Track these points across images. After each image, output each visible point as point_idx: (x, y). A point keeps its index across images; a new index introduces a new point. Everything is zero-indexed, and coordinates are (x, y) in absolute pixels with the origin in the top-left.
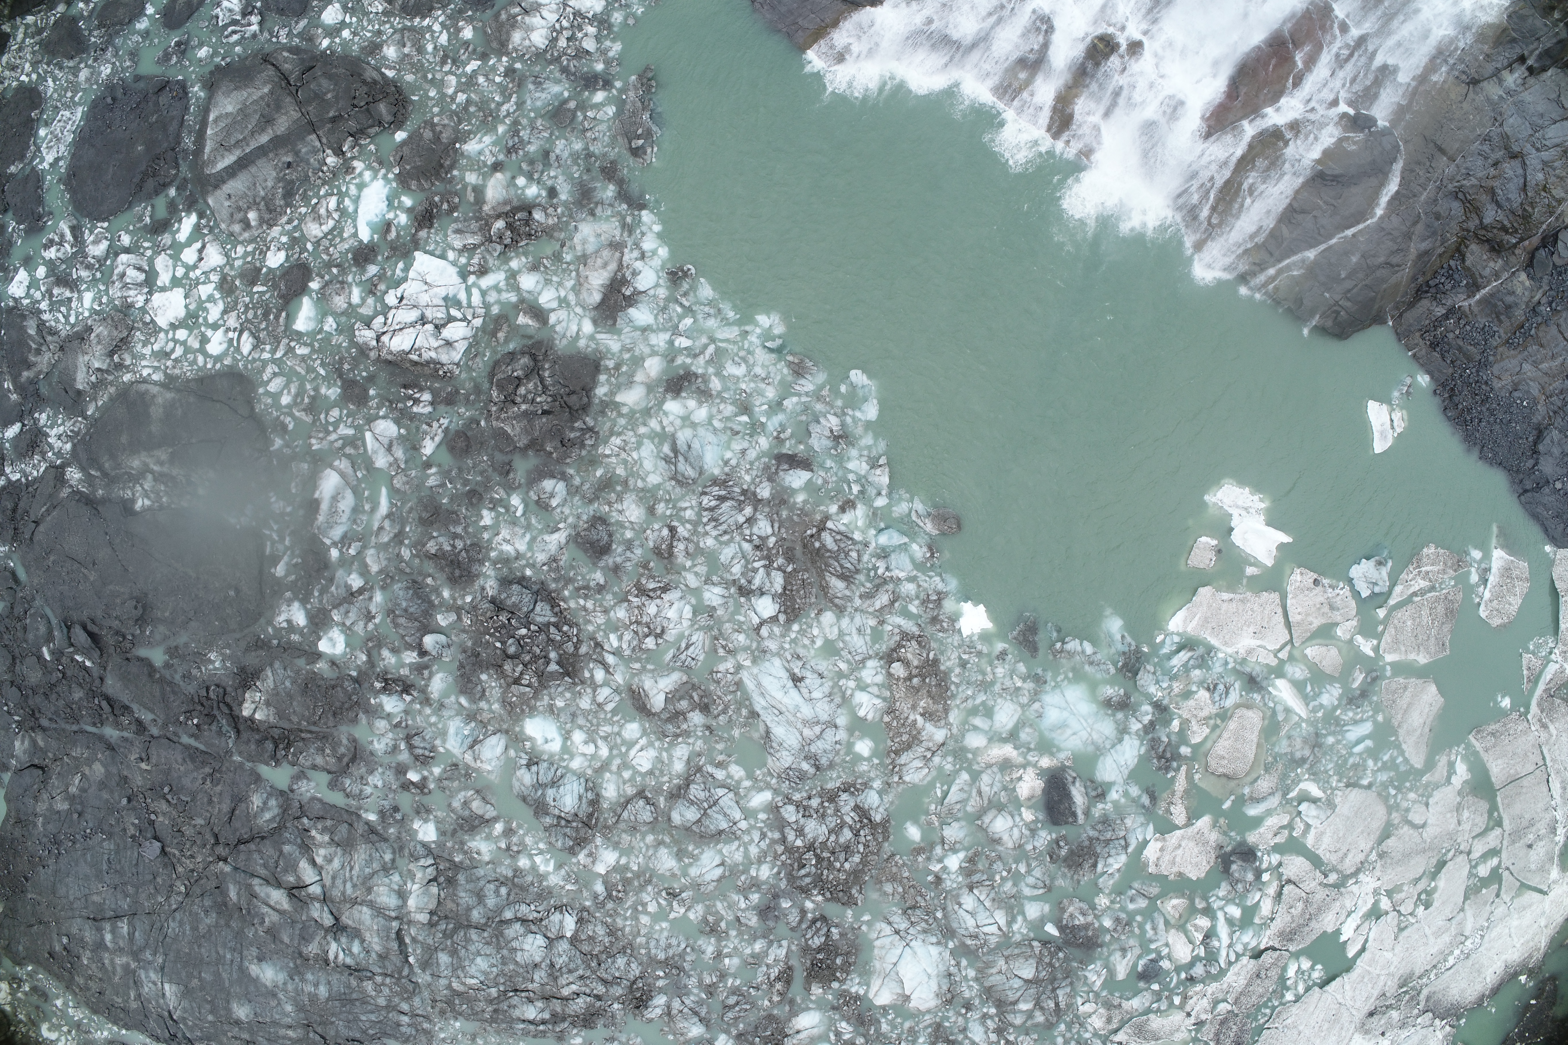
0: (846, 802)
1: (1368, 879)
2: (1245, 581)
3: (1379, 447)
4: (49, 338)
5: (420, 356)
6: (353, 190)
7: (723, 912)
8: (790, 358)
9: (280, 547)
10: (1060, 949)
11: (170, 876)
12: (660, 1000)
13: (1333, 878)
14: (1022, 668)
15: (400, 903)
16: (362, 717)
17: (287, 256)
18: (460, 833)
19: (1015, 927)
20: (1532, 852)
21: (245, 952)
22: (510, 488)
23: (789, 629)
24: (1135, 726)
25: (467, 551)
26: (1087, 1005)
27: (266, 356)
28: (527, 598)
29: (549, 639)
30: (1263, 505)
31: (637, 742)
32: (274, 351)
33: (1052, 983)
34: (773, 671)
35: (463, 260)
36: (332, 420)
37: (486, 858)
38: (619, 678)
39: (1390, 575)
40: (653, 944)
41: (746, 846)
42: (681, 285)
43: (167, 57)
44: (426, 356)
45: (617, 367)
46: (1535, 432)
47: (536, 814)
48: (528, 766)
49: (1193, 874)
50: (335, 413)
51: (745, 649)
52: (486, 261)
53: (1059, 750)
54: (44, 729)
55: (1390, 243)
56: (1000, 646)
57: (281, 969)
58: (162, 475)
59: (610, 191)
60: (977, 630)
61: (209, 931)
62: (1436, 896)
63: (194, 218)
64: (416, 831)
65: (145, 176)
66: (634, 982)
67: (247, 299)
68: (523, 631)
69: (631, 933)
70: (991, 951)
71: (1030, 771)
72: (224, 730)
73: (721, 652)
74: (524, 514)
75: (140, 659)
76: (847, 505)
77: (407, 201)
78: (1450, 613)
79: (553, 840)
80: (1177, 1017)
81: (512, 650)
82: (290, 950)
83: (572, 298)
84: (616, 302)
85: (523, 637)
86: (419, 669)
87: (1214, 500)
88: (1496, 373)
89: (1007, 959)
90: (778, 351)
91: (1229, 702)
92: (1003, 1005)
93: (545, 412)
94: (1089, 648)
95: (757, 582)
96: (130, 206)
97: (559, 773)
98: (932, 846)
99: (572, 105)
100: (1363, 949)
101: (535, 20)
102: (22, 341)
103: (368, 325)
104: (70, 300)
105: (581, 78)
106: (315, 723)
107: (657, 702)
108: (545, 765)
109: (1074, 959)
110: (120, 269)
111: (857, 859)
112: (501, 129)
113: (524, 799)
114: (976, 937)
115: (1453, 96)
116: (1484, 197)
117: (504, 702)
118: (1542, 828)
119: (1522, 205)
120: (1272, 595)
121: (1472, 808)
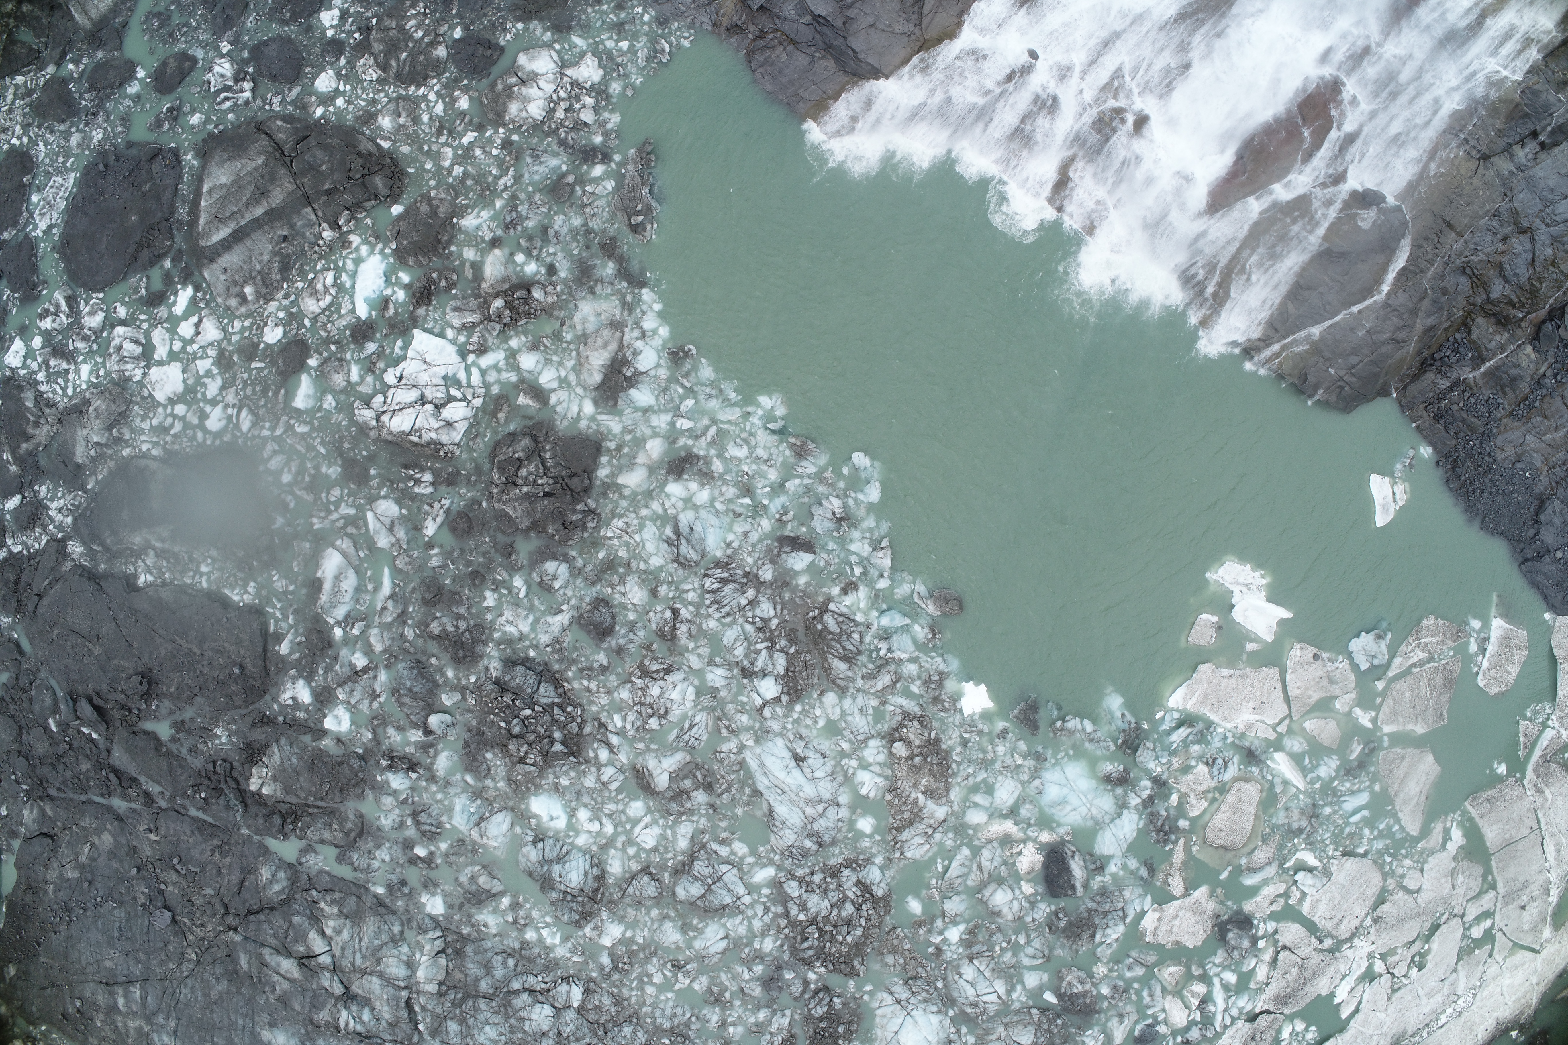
0: (848, 877)
1: (1362, 944)
2: (1245, 657)
3: (1381, 520)
4: (47, 411)
5: (420, 437)
6: (350, 265)
7: (727, 983)
8: (792, 440)
9: (284, 625)
10: (1058, 1016)
11: (181, 944)
13: (1328, 943)
14: (1022, 746)
15: (409, 973)
17: (285, 332)
18: (467, 906)
19: (1015, 996)
20: (1525, 913)
21: (257, 1019)
22: (513, 569)
23: (791, 710)
24: (1134, 801)
25: (471, 632)
27: (266, 433)
28: (531, 679)
29: (553, 720)
30: (1264, 582)
31: (641, 819)
32: (273, 429)
34: (776, 751)
35: (462, 339)
36: (333, 499)
38: (623, 758)
39: (1389, 647)
40: (658, 1013)
42: (682, 365)
43: (159, 123)
44: (427, 436)
45: (619, 448)
46: (1537, 502)
47: (542, 888)
48: (534, 843)
49: (1190, 943)
50: (336, 492)
51: (748, 729)
52: (485, 340)
53: (1059, 825)
54: (52, 799)
55: (1396, 320)
56: (1001, 725)
57: (293, 1034)
58: (164, 551)
59: (610, 269)
60: (978, 710)
61: (221, 997)
62: (1429, 958)
63: (190, 291)
64: (424, 905)
65: (139, 246)
67: (245, 375)
68: (528, 712)
69: (637, 1003)
70: (990, 1019)
72: (231, 803)
73: (724, 732)
74: (527, 596)
75: (146, 733)
76: (849, 587)
77: (405, 278)
78: (1448, 683)
79: (559, 914)
81: (516, 730)
82: (301, 1017)
83: (572, 378)
84: (617, 382)
85: (527, 718)
87: (1215, 577)
88: (1499, 444)
89: (1006, 1026)
90: (781, 432)
91: (1227, 776)
93: (547, 495)
94: (1089, 726)
95: (760, 664)
96: (125, 277)
97: (564, 850)
98: (933, 920)
99: (571, 179)
100: (1357, 1010)
101: (532, 91)
102: (20, 412)
103: (367, 404)
104: (67, 371)
105: (580, 151)
106: (322, 799)
107: (662, 781)
108: (551, 841)
109: (1072, 1025)
110: (117, 341)
111: (859, 932)
112: (499, 204)
113: (530, 874)
114: (976, 1005)
115: (1463, 171)
116: (1492, 273)
117: (509, 780)
118: (1535, 890)
119: (1530, 280)
120: (1273, 671)
121: (1467, 872)
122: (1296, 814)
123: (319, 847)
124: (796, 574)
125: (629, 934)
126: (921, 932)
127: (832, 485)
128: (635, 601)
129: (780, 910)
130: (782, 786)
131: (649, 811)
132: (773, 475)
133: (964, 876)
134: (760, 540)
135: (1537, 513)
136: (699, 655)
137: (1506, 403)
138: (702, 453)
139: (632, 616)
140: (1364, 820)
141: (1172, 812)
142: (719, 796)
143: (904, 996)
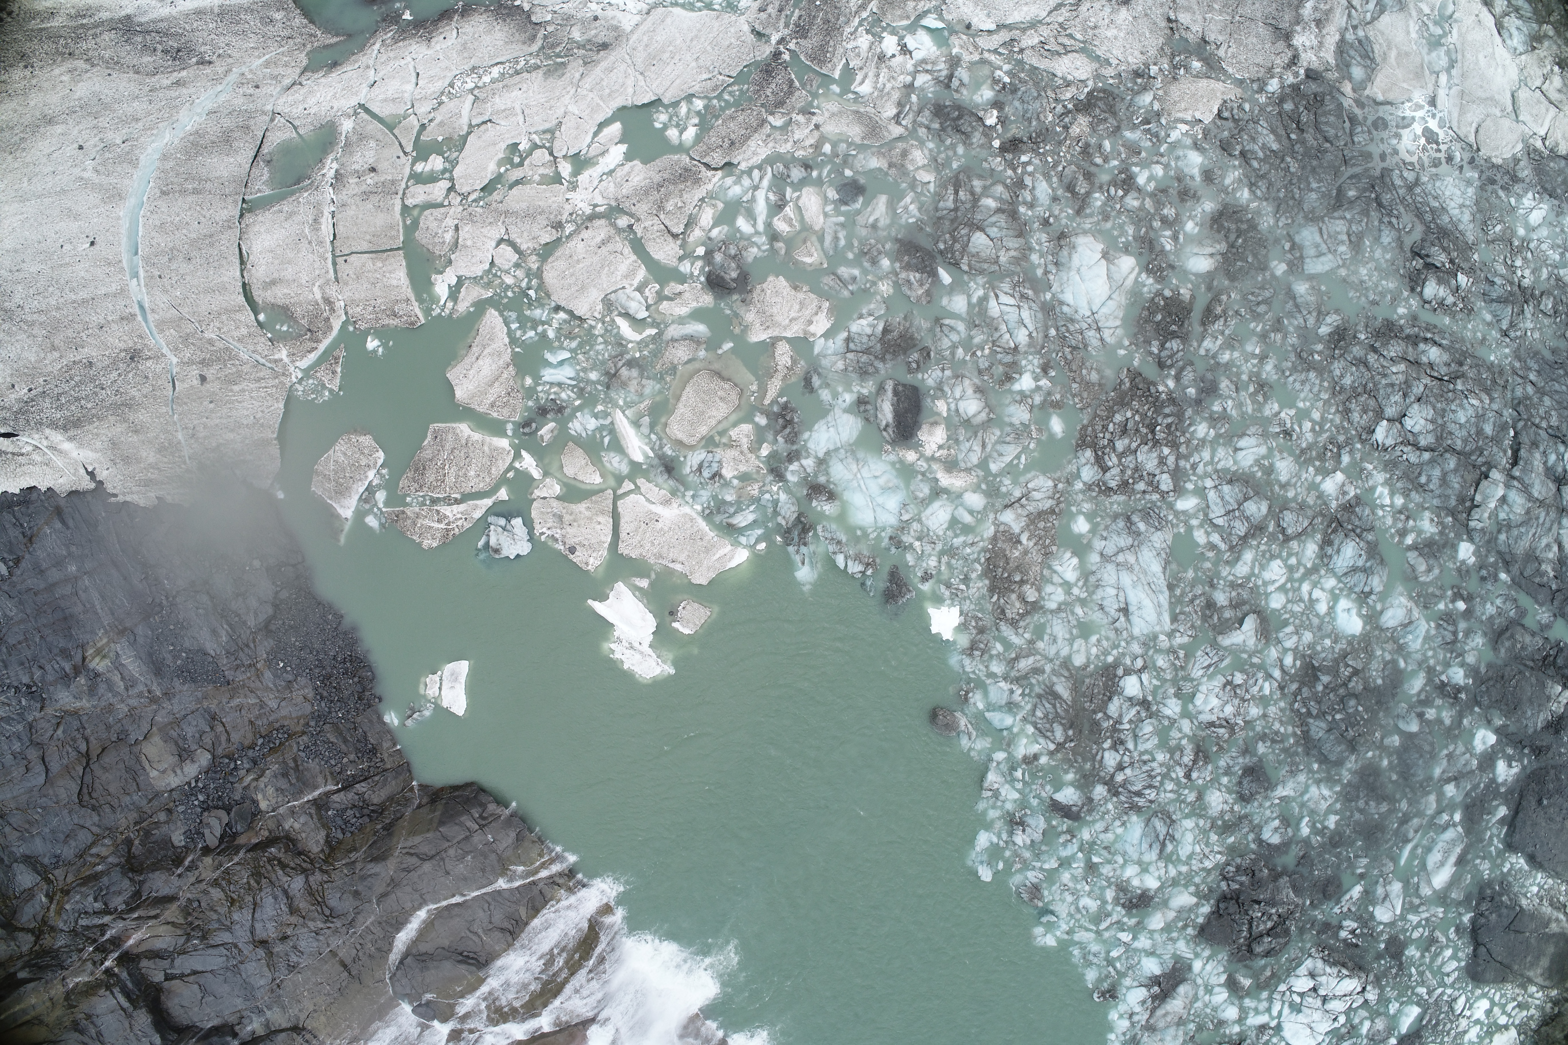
0: (1113, 479)
1: (581, 205)
2: (653, 576)
3: (462, 667)
10: (941, 252)
12: (1324, 330)
13: (623, 222)
14: (910, 558)
15: (1507, 493)
16: (1483, 670)
19: (981, 292)
20: (371, 163)
22: (1306, 842)
28: (1326, 746)
34: (1143, 624)
35: (1274, 1040)
37: (1427, 514)
39: (485, 533)
40: (1316, 389)
41: (1211, 462)
44: (1335, 970)
48: (1371, 593)
49: (782, 283)
51: (1159, 651)
52: (1257, 1036)
55: (415, 880)
56: (926, 587)
60: (944, 609)
62: (501, 155)
64: (1474, 554)
66: (1342, 355)
68: (1338, 717)
69: (1331, 405)
71: (928, 453)
73: (1181, 653)
76: (1031, 760)
78: (420, 469)
80: (831, 129)
81: (1352, 702)
83: (1201, 992)
87: (665, 668)
88: (308, 706)
89: (996, 262)
93: (1259, 903)
94: (840, 560)
95: (1133, 712)
100: (601, 126)
106: (1520, 673)
107: (1250, 623)
108: (1357, 589)
109: (929, 235)
111: (1118, 418)
113: (1382, 562)
114: (1023, 296)
115: (323, 1019)
116: (303, 905)
117: (1371, 655)
118: (353, 186)
119: (261, 890)
120: (625, 552)
121: (436, 240)
122: (633, 386)
123: (1535, 627)
124: (1072, 784)
125: (1319, 478)
126: (1058, 397)
127: (1016, 854)
128: (1218, 793)
129: (1182, 463)
130: (1150, 592)
131: (1267, 595)
132: (1066, 877)
133: (1001, 441)
134: (1094, 822)
135: (274, 617)
136: (1180, 731)
137: (294, 748)
138: (1119, 909)
139: (1225, 780)
140: (552, 350)
141: (770, 437)
142: (1204, 594)
143: (1091, 333)
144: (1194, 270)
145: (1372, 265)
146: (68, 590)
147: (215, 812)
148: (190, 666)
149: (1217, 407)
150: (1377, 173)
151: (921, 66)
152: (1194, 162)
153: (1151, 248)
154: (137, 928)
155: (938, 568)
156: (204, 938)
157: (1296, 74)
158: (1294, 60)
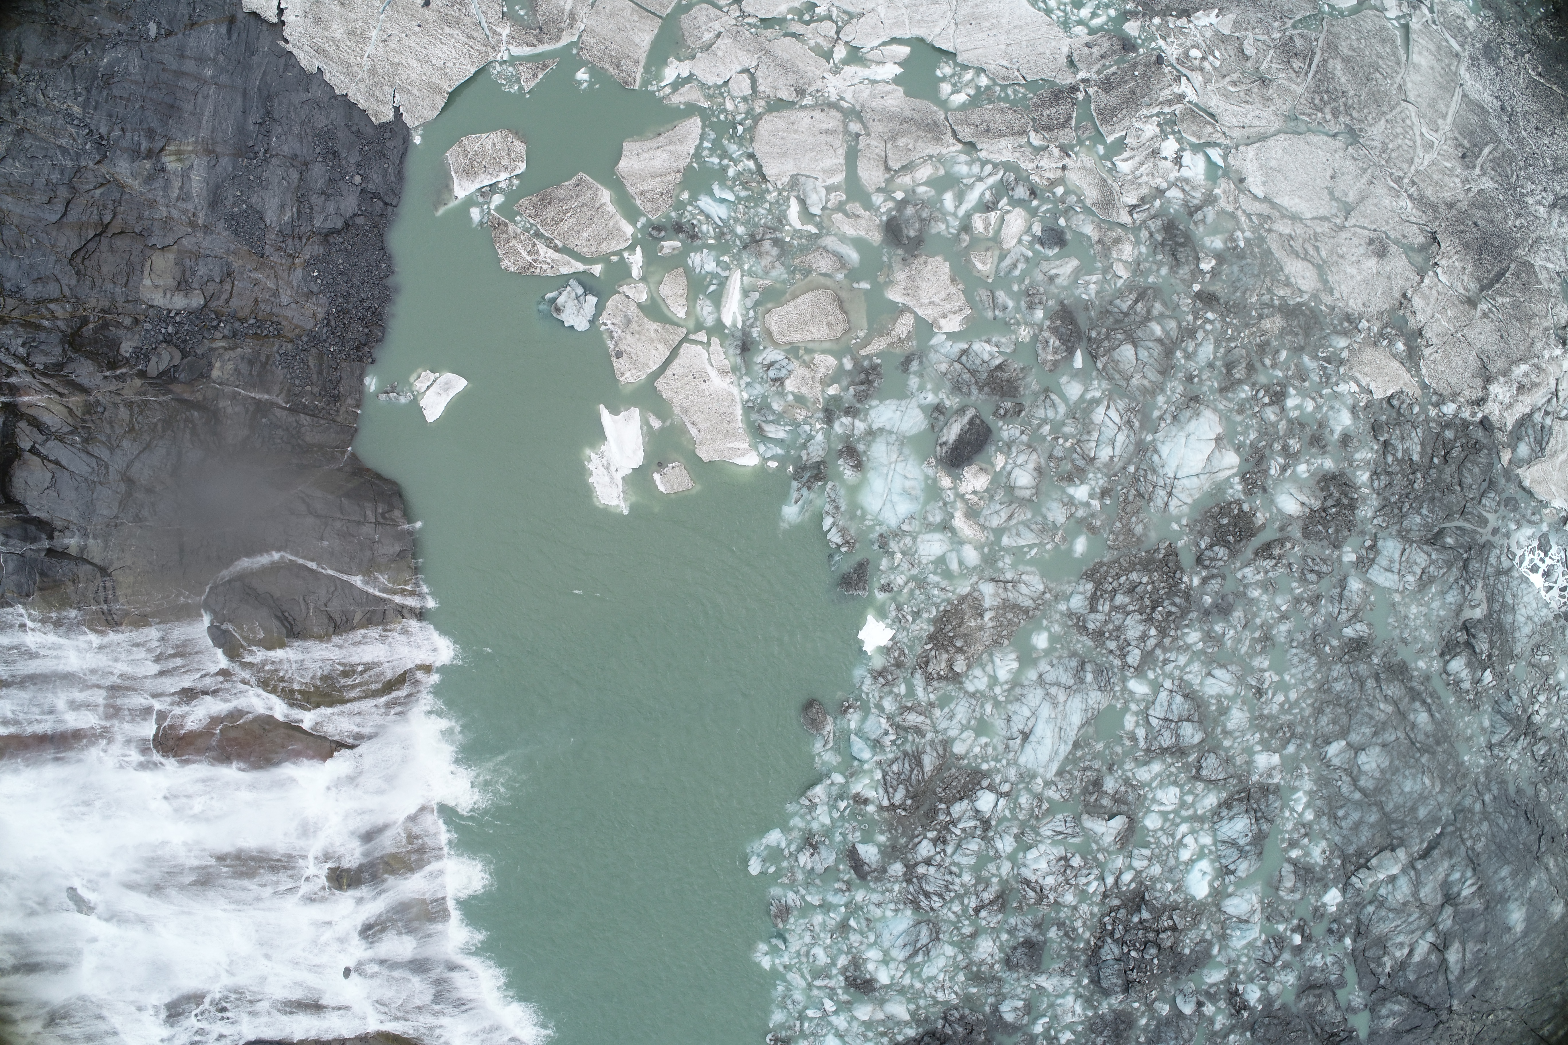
2: (668, 423)
3: (460, 383)
13: (855, 127)
14: (884, 563)
16: (1277, 1006)
21: (1510, 943)
24: (860, 426)
25: (1101, 1033)
26: (1119, 273)
30: (593, 455)
33: (1122, 321)
34: (1032, 758)
39: (559, 289)
49: (945, 269)
57: (1506, 912)
60: (882, 625)
61: (1510, 978)
78: (545, 201)
80: (1073, 177)
82: (1488, 917)
86: (1212, 997)
87: (623, 505)
88: (312, 322)
92: (1169, 348)
98: (1081, 521)
100: (894, 41)
106: (1305, 1031)
109: (1090, 318)
114: (1129, 423)
115: (132, 579)
119: (161, 437)
120: (660, 388)
121: (696, 32)
128: (991, 943)
135: (339, 232)
143: (1162, 493)
144: (1280, 505)
145: (1424, 610)
146: (192, 86)
147: (172, 349)
148: (242, 219)
149: (1218, 628)
150: (1482, 541)
151: (1181, 183)
152: (1342, 421)
153: (1259, 463)
154: (38, 392)
155: (901, 588)
156: (86, 441)
157: (1473, 414)
158: (1480, 402)
